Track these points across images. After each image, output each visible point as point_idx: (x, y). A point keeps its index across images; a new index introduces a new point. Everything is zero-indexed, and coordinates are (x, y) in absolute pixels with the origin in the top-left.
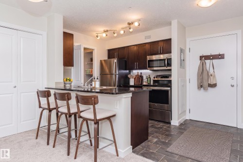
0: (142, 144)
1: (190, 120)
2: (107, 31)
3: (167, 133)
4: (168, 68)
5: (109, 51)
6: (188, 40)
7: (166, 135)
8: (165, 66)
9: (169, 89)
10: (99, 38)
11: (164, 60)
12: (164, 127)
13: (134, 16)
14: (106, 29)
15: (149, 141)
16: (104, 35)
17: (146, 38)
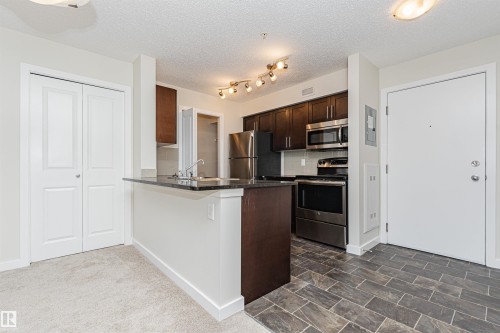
0: (272, 293)
1: (387, 244)
2: (236, 84)
3: (333, 270)
4: (344, 145)
5: (246, 119)
6: (383, 92)
7: (330, 275)
8: (338, 142)
9: (343, 183)
10: (223, 97)
11: (337, 130)
12: (332, 257)
13: (276, 53)
14: (234, 80)
15: (288, 287)
16: (231, 91)
17: (304, 92)
